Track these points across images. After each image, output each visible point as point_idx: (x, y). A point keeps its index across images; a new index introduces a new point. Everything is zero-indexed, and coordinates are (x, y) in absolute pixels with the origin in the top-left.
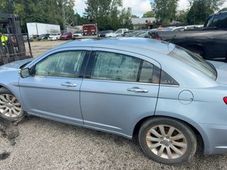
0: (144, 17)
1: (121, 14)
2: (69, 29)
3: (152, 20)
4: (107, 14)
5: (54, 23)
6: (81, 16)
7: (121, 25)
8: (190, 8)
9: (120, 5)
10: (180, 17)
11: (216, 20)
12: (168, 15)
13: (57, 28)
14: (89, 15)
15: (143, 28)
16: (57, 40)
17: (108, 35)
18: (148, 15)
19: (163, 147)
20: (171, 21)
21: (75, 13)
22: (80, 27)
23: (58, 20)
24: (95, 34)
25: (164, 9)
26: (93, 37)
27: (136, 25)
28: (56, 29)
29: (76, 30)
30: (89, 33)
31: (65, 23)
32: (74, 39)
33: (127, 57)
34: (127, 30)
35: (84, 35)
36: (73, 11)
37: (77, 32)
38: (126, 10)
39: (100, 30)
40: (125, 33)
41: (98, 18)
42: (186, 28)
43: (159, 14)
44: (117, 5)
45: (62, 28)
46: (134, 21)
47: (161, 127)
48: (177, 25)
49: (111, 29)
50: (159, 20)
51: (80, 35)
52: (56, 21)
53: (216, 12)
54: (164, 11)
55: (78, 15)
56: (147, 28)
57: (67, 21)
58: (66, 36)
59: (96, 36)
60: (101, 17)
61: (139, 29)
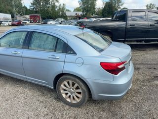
0: (75, 11)
1: (58, 8)
2: (18, 18)
3: (80, 13)
4: (48, 7)
5: (6, 13)
6: (28, 8)
7: (59, 16)
8: (104, 6)
9: (57, 2)
10: (98, 12)
11: (118, 15)
12: (90, 10)
13: (9, 16)
14: (35, 8)
15: (74, 19)
16: (9, 25)
17: (49, 23)
18: (77, 10)
19: (69, 94)
20: (92, 14)
21: (23, 6)
22: (28, 17)
23: (9, 11)
24: (39, 22)
25: (88, 6)
26: (38, 24)
27: (69, 17)
28: (7, 17)
29: (25, 19)
30: (35, 21)
31: (15, 13)
32: (23, 25)
33: (50, 36)
34: (63, 20)
35: (31, 22)
36: (21, 4)
37: (25, 20)
38: (62, 5)
39: (43, 19)
40: (62, 21)
41: (41, 10)
42: (101, 19)
43: (84, 10)
44: (55, 2)
45: (13, 17)
46: (68, 14)
47: (71, 82)
48: (96, 17)
49: (51, 19)
50: (84, 14)
51: (28, 22)
52: (8, 11)
53: (119, 10)
54: (87, 8)
55: (25, 8)
56: (77, 19)
57: (17, 11)
58: (16, 23)
59: (40, 23)
60: (44, 10)
61: (71, 19)
